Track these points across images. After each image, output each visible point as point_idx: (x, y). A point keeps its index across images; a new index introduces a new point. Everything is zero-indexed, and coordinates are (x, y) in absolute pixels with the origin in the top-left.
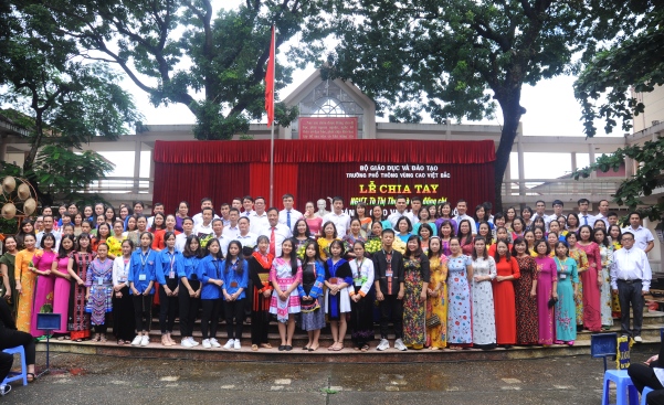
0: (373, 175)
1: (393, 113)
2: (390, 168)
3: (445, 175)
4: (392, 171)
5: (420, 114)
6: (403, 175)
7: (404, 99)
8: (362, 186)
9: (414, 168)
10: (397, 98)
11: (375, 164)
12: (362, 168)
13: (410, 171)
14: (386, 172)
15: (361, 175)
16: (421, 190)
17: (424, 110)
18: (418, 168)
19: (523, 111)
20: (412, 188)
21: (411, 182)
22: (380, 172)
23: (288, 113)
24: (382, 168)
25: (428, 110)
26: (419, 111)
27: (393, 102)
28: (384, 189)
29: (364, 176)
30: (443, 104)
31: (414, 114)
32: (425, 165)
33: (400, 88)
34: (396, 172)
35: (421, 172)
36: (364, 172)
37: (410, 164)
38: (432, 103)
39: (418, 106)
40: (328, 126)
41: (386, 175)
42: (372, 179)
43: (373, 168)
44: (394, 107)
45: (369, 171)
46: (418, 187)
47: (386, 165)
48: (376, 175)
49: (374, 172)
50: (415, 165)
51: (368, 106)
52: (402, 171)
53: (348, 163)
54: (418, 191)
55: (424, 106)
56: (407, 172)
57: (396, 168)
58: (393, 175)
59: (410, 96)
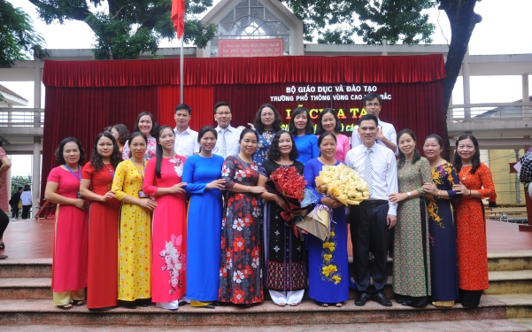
0: (302, 98)
1: (322, 37)
2: (320, 89)
3: (385, 97)
4: (323, 93)
5: (352, 38)
6: (337, 98)
7: (334, 21)
8: (288, 111)
9: (349, 89)
10: (326, 21)
11: (304, 84)
12: (288, 90)
13: (345, 93)
14: (316, 93)
15: (288, 99)
16: (358, 114)
17: (355, 33)
18: (354, 89)
19: (478, 19)
20: (347, 112)
21: (346, 105)
22: (309, 94)
23: (205, 32)
24: (313, 90)
25: (360, 33)
26: (351, 34)
27: (323, 25)
28: (314, 114)
29: (291, 98)
30: (376, 27)
31: (345, 38)
32: (362, 84)
33: (329, 11)
34: (328, 93)
35: (357, 93)
36: (290, 94)
37: (345, 85)
38: (365, 26)
39: (349, 29)
40: (251, 49)
41: (316, 98)
42: (300, 102)
43: (301, 90)
44: (323, 30)
45: (297, 93)
46: (354, 110)
47: (316, 85)
48: (304, 98)
49: (303, 94)
50: (351, 85)
51: (294, 26)
52: (334, 93)
53: (272, 84)
54: (354, 116)
55: (356, 29)
56: (341, 93)
57: (328, 89)
58: (324, 98)
59: (341, 17)
